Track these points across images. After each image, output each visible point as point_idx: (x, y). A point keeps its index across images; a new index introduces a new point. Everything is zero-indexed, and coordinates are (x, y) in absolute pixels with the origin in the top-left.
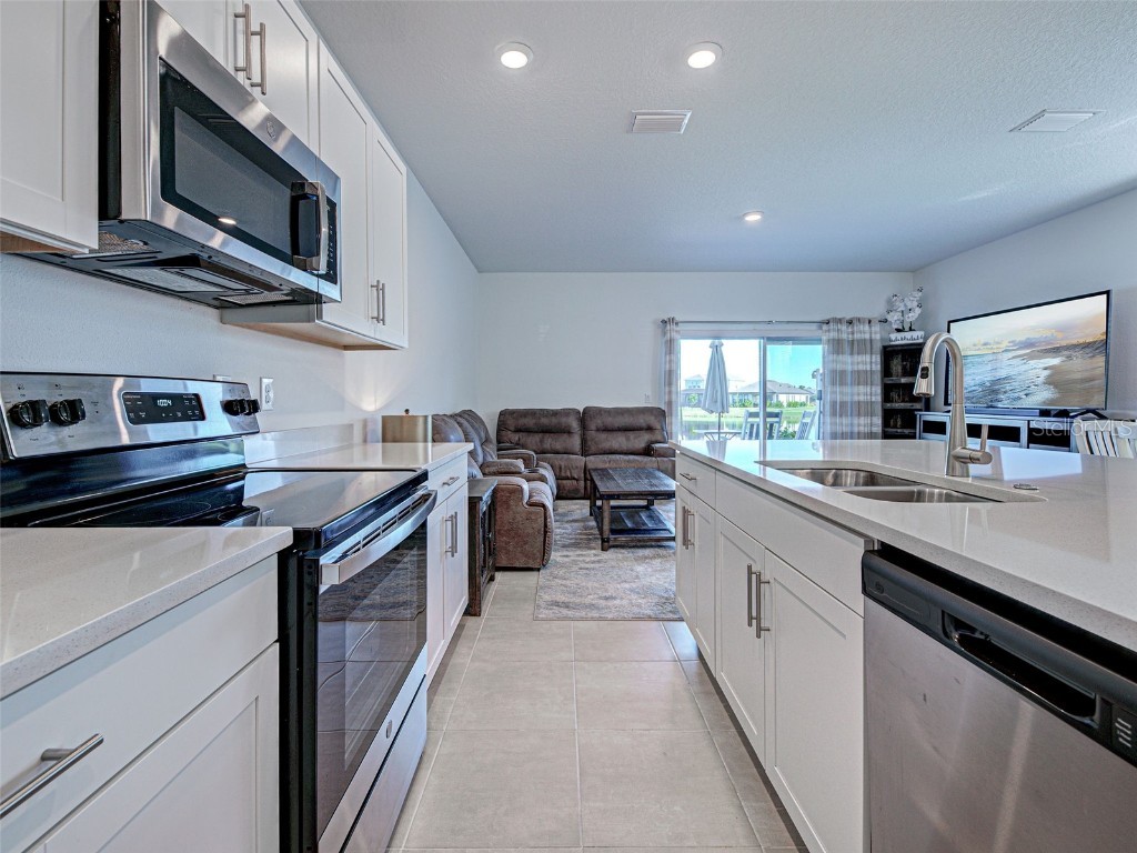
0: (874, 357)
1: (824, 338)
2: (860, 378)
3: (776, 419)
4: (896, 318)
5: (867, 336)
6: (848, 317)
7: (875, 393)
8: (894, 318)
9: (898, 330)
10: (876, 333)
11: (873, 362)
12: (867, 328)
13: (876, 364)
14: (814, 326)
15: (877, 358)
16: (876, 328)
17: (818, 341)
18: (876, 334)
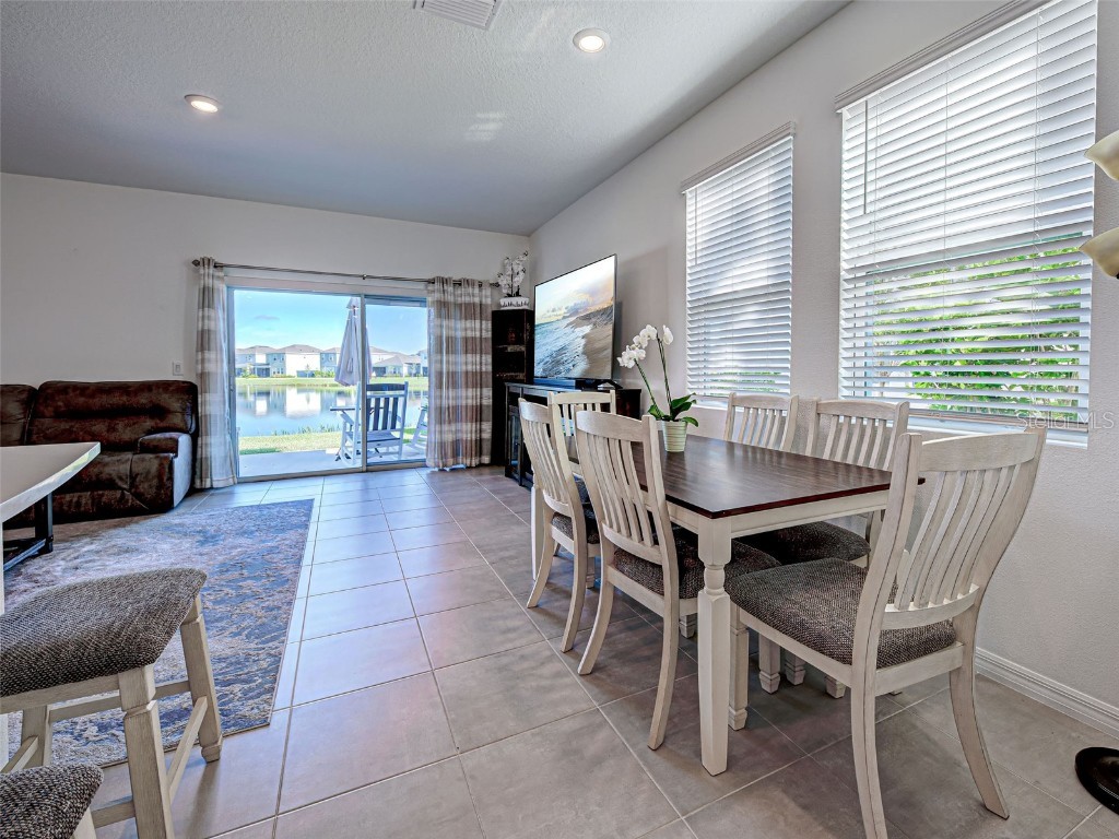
0: (484, 322)
1: (429, 299)
2: (470, 345)
3: (403, 392)
4: (505, 282)
5: (477, 300)
6: (457, 277)
7: (486, 362)
8: (504, 281)
9: (509, 296)
10: (486, 297)
11: (483, 329)
12: (477, 290)
13: (487, 331)
14: (421, 286)
15: (487, 325)
16: (487, 291)
17: (422, 302)
18: (488, 298)
